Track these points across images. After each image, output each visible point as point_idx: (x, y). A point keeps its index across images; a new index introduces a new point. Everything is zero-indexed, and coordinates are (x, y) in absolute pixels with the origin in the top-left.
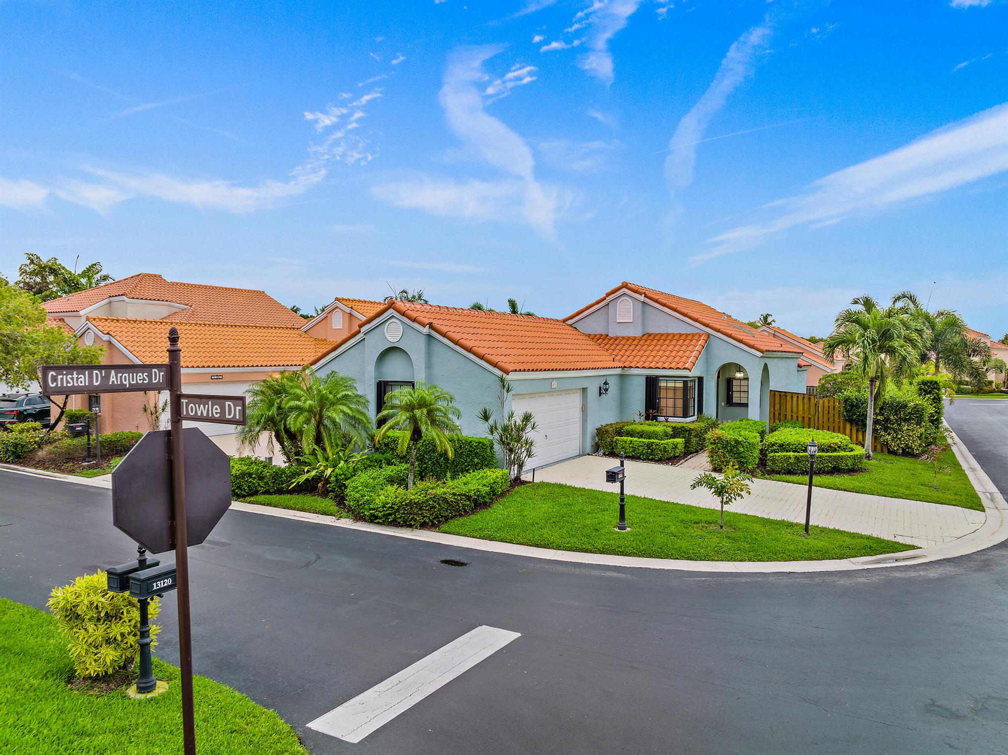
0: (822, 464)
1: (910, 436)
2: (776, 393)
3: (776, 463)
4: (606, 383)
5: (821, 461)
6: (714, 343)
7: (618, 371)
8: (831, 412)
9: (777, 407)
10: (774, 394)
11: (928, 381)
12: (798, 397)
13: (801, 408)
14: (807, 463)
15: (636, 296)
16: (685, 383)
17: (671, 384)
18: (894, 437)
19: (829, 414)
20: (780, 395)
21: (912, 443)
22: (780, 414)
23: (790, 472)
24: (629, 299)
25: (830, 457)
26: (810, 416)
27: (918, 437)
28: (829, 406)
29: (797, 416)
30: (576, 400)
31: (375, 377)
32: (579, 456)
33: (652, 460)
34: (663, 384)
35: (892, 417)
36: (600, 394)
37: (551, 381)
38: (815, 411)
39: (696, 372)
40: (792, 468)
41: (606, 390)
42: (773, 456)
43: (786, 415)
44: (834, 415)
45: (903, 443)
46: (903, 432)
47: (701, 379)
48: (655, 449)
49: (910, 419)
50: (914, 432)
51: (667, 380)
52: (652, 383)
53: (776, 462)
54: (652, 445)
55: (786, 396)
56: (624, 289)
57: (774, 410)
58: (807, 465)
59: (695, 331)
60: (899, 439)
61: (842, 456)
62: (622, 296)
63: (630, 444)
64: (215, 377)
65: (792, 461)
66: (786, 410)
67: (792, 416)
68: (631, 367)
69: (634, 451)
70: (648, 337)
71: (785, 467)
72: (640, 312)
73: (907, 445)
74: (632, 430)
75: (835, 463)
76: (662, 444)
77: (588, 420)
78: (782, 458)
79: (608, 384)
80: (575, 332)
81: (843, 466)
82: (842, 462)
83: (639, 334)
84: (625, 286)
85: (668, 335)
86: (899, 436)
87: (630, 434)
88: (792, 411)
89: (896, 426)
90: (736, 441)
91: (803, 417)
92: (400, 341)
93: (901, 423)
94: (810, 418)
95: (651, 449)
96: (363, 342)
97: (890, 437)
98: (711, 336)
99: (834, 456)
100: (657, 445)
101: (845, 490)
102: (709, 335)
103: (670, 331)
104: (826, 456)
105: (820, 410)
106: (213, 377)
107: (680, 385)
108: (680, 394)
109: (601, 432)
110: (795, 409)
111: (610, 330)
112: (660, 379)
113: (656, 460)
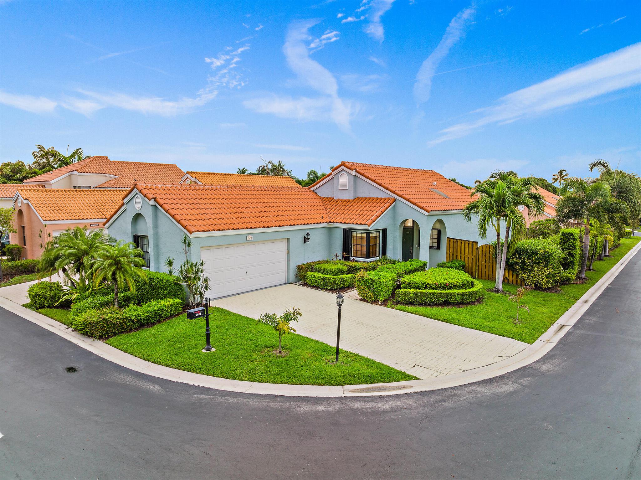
0: (435, 298)
5: (433, 296)
6: (399, 205)
7: (326, 225)
9: (451, 249)
10: (450, 241)
11: (566, 233)
12: (465, 243)
13: (467, 251)
15: (350, 171)
16: (368, 234)
17: (359, 235)
18: (528, 276)
19: (486, 256)
20: (454, 241)
21: (541, 280)
22: (453, 255)
24: (346, 174)
26: (473, 257)
27: (546, 276)
28: (486, 251)
29: (465, 257)
30: (283, 246)
31: (131, 232)
32: (286, 284)
33: (326, 289)
34: (354, 234)
35: (527, 261)
36: (305, 242)
37: (246, 235)
38: (476, 254)
39: (381, 227)
40: (412, 301)
41: (308, 239)
42: (398, 292)
43: (457, 256)
44: (489, 257)
45: (534, 280)
46: (534, 272)
47: (384, 231)
48: (328, 282)
49: (539, 262)
50: (542, 273)
51: (357, 232)
52: (347, 234)
53: (401, 296)
54: (326, 280)
55: (457, 242)
56: (343, 167)
57: (450, 251)
58: (423, 299)
59: (387, 196)
60: (532, 277)
62: (342, 171)
63: (314, 278)
64: (93, 225)
65: (412, 295)
66: (457, 253)
67: (461, 256)
68: (333, 222)
69: (316, 282)
70: (358, 200)
71: (406, 299)
72: (352, 183)
73: (538, 281)
74: (319, 268)
75: (445, 298)
77: (291, 260)
78: (404, 293)
79: (309, 235)
80: (316, 197)
81: (452, 300)
83: (351, 198)
84: (343, 164)
85: (370, 198)
88: (461, 253)
89: (529, 267)
91: (468, 258)
92: (141, 209)
93: (533, 265)
96: (125, 211)
97: (525, 275)
98: (396, 200)
99: (444, 293)
103: (372, 196)
105: (480, 253)
107: (364, 235)
108: (364, 242)
109: (300, 268)
110: (463, 252)
111: (335, 195)
112: (352, 231)
113: (329, 289)
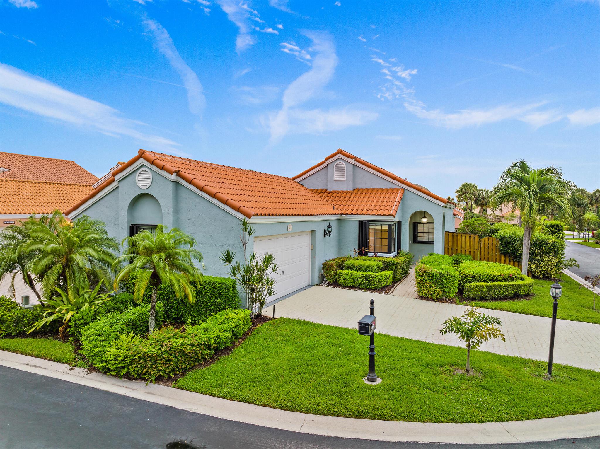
0: (507, 291)
1: (549, 265)
2: (450, 234)
3: (472, 292)
4: (329, 227)
5: (506, 289)
6: (408, 195)
7: (338, 217)
8: (490, 248)
9: (450, 244)
10: (448, 235)
11: (554, 225)
12: (466, 236)
13: (468, 244)
14: (496, 291)
15: (349, 160)
16: (390, 226)
17: (379, 227)
18: (537, 266)
19: (488, 249)
20: (453, 235)
21: (550, 270)
22: (452, 249)
23: (482, 299)
24: (344, 163)
25: (513, 285)
26: (475, 251)
27: (555, 266)
28: (489, 243)
29: (466, 251)
30: (306, 240)
31: (127, 221)
32: (309, 286)
33: (369, 289)
34: (372, 227)
35: (536, 251)
36: (325, 235)
37: (287, 224)
38: (478, 247)
39: (396, 219)
40: (484, 295)
41: (330, 232)
42: (469, 286)
43: (457, 250)
44: (492, 249)
45: (544, 270)
46: (544, 262)
47: (399, 223)
48: (372, 280)
49: (550, 252)
50: (552, 262)
51: (375, 224)
52: (363, 226)
53: (472, 290)
54: (369, 277)
55: (457, 235)
56: (340, 155)
57: (448, 246)
58: (496, 293)
59: (394, 187)
60: (541, 267)
61: (521, 284)
62: (338, 160)
63: (351, 276)
64: (8, 222)
65: (484, 289)
66: (457, 246)
67: (461, 250)
68: (347, 214)
69: (354, 282)
70: (357, 191)
71: (479, 294)
72: (351, 173)
73: (547, 272)
74: (352, 265)
75: (516, 291)
76: (377, 276)
77: (316, 257)
78: (476, 287)
79: (331, 227)
80: (301, 187)
81: (521, 293)
82: (521, 289)
83: (351, 189)
84: (340, 152)
85: (373, 189)
86: (542, 265)
87: (350, 268)
88: (461, 247)
89: (538, 258)
90: (440, 274)
91: (470, 251)
92: (150, 187)
93: (542, 256)
94: (474, 252)
95: (368, 281)
96: (116, 190)
97: (534, 266)
98: (405, 191)
99: (515, 285)
100: (374, 277)
101: (531, 314)
102: (404, 190)
103: (375, 186)
104: (510, 285)
105: (482, 246)
106: (5, 222)
107: (386, 228)
108: (386, 236)
109: (326, 266)
110: (463, 246)
111: (329, 186)
112: (370, 223)
113: (372, 289)
